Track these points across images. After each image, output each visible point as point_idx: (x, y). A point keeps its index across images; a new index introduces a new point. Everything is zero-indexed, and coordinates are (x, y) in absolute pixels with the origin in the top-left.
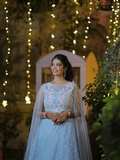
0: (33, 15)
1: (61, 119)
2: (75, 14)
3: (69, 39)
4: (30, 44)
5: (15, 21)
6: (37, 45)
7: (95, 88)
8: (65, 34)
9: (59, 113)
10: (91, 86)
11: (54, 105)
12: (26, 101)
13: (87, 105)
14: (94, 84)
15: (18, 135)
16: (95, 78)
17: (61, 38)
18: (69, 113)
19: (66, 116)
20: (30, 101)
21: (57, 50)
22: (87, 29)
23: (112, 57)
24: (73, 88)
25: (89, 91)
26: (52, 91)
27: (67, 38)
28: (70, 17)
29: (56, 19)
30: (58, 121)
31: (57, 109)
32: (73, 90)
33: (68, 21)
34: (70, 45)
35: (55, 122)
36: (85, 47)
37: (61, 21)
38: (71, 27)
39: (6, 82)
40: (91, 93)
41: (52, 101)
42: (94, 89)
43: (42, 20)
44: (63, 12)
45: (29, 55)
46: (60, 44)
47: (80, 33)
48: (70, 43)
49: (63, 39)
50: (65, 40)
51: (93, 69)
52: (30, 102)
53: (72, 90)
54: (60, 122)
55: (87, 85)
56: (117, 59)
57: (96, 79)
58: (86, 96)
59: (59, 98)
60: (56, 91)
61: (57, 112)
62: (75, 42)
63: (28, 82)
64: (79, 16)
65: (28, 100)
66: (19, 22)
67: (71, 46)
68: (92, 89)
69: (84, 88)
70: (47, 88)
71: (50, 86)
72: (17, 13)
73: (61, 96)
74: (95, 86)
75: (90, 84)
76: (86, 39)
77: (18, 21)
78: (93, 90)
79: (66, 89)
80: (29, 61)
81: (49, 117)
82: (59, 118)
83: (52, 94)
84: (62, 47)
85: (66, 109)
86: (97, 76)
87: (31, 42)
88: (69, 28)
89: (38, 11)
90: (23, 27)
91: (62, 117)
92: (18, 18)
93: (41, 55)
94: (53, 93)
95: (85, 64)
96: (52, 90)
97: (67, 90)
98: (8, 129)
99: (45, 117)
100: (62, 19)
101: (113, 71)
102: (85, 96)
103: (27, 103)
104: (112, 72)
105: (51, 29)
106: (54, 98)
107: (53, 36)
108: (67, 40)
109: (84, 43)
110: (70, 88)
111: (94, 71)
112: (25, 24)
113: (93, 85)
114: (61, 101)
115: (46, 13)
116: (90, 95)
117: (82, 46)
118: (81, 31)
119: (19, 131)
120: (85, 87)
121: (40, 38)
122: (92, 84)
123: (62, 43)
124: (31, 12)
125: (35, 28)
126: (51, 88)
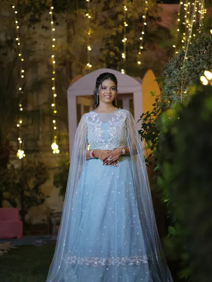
0: (57, 15)
1: (112, 157)
2: (122, 12)
3: (115, 51)
4: (54, 62)
5: (30, 26)
6: (65, 63)
7: (155, 118)
8: (108, 44)
9: (110, 149)
10: (149, 115)
11: (103, 141)
12: (52, 151)
13: (144, 140)
14: (152, 113)
15: (43, 201)
16: (154, 105)
17: (101, 50)
18: (124, 151)
19: (120, 155)
20: (59, 149)
21: (97, 69)
22: (141, 35)
23: (175, 72)
24: (125, 117)
25: (146, 123)
26: (99, 123)
27: (111, 50)
28: (115, 17)
29: (93, 21)
30: (109, 159)
31: (107, 146)
32: (126, 120)
33: (111, 23)
34: (116, 61)
35: (104, 161)
36: (139, 63)
37: (101, 23)
38: (117, 32)
39: (21, 122)
40: (149, 124)
41: (100, 135)
42: (153, 119)
43: (71, 24)
44: (104, 10)
45: (53, 79)
46: (100, 60)
47: (132, 42)
48: (117, 58)
49: (105, 52)
50: (108, 54)
51: (151, 92)
52: (58, 152)
53: (124, 120)
54: (111, 161)
55: (143, 114)
56: (180, 75)
57: (155, 107)
58: (143, 129)
59: (109, 131)
60: (104, 122)
61: (107, 148)
62: (124, 56)
63: (54, 121)
64: (129, 15)
65: (55, 147)
66: (34, 28)
67: (118, 63)
68: (150, 120)
69: (139, 118)
70: (90, 119)
71: (94, 116)
72: (32, 13)
73: (111, 128)
74: (155, 115)
75: (148, 112)
76: (142, 51)
77: (33, 26)
78: (152, 121)
79: (117, 118)
80: (53, 88)
81: (97, 156)
82: (110, 157)
83: (100, 127)
84: (105, 65)
85: (119, 145)
86: (157, 101)
87: (55, 59)
88: (114, 34)
89: (63, 10)
90: (41, 36)
91: (113, 155)
92: (34, 21)
93: (71, 78)
94: (100, 125)
95: (140, 88)
96: (98, 121)
97: (118, 121)
98: (27, 194)
99: (91, 156)
100: (103, 20)
101: (176, 90)
102: (141, 129)
103: (54, 152)
104: (174, 92)
105: (85, 37)
106: (102, 131)
107: (89, 48)
108: (112, 53)
109: (138, 56)
110: (121, 117)
111: (153, 95)
112: (44, 30)
113: (152, 115)
114: (112, 135)
115: (77, 12)
116: (148, 127)
117: (136, 62)
118: (133, 39)
119: (44, 195)
120: (141, 117)
121: (68, 52)
122: (149, 113)
123: (104, 59)
124: (53, 10)
125: (61, 36)
126: (96, 118)
